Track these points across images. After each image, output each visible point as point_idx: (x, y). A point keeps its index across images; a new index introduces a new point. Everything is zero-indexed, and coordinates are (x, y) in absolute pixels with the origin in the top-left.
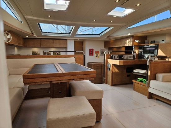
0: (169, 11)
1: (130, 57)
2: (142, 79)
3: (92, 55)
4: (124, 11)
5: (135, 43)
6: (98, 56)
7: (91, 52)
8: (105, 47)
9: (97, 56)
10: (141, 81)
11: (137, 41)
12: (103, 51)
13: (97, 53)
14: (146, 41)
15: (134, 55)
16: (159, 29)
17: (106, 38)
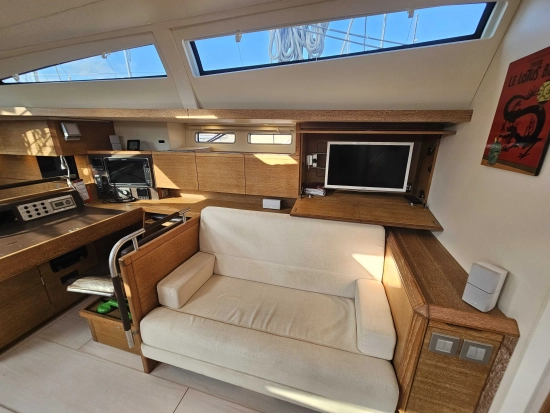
1: (61, 204)
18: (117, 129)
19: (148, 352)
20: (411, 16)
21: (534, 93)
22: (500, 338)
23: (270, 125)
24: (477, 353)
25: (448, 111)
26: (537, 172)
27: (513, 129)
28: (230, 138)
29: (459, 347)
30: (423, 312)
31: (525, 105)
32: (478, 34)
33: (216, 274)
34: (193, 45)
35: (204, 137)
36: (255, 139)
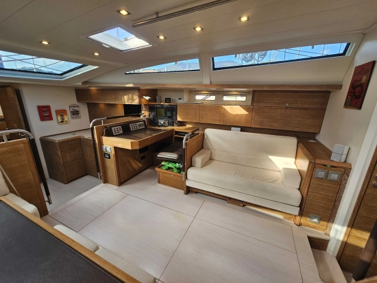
0: (197, 61)
1: (140, 125)
2: (171, 165)
3: (50, 118)
4: (126, 39)
5: (143, 100)
6: (66, 118)
7: (45, 113)
8: (79, 100)
9: (63, 119)
10: (169, 168)
11: (147, 98)
12: (75, 108)
13: (61, 113)
14: (157, 98)
15: (144, 121)
16: (184, 85)
17: (80, 84)
18: (158, 93)
19: (188, 184)
20: (313, 48)
21: (361, 79)
22: (344, 170)
23: (235, 91)
24: (335, 176)
25: (330, 85)
26: (360, 109)
27: (354, 93)
28: (213, 98)
29: (327, 175)
30: (313, 161)
31: (359, 83)
32: (344, 54)
33: (211, 159)
34: (213, 59)
35: (199, 97)
36: (225, 98)
